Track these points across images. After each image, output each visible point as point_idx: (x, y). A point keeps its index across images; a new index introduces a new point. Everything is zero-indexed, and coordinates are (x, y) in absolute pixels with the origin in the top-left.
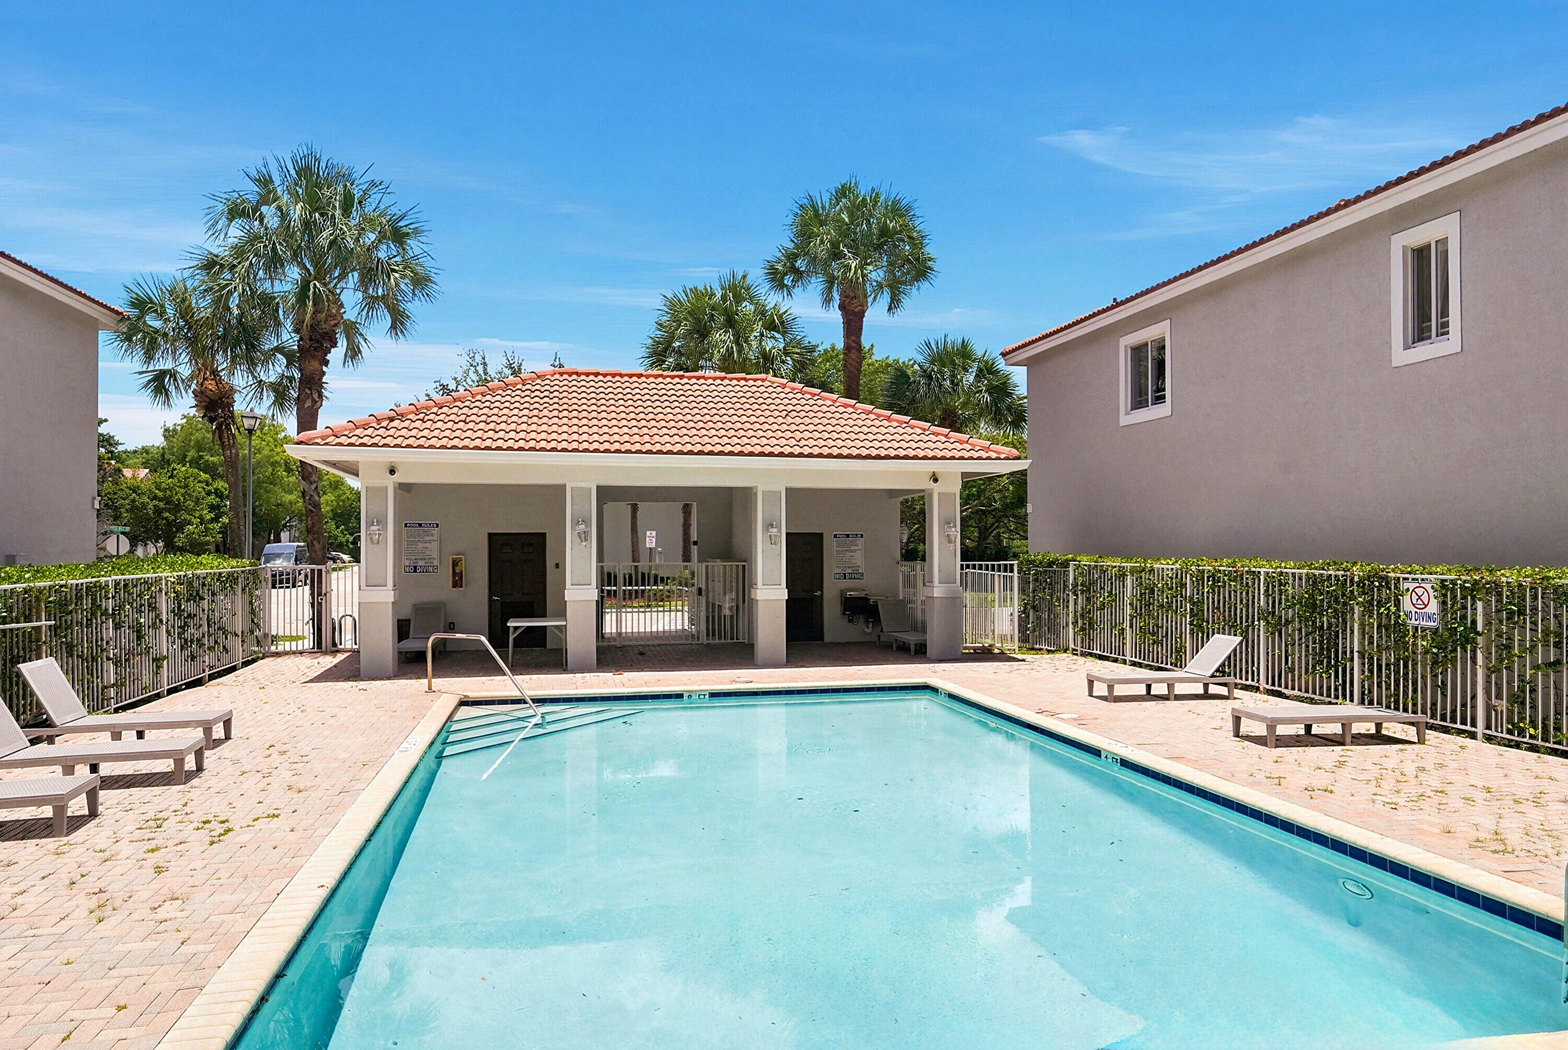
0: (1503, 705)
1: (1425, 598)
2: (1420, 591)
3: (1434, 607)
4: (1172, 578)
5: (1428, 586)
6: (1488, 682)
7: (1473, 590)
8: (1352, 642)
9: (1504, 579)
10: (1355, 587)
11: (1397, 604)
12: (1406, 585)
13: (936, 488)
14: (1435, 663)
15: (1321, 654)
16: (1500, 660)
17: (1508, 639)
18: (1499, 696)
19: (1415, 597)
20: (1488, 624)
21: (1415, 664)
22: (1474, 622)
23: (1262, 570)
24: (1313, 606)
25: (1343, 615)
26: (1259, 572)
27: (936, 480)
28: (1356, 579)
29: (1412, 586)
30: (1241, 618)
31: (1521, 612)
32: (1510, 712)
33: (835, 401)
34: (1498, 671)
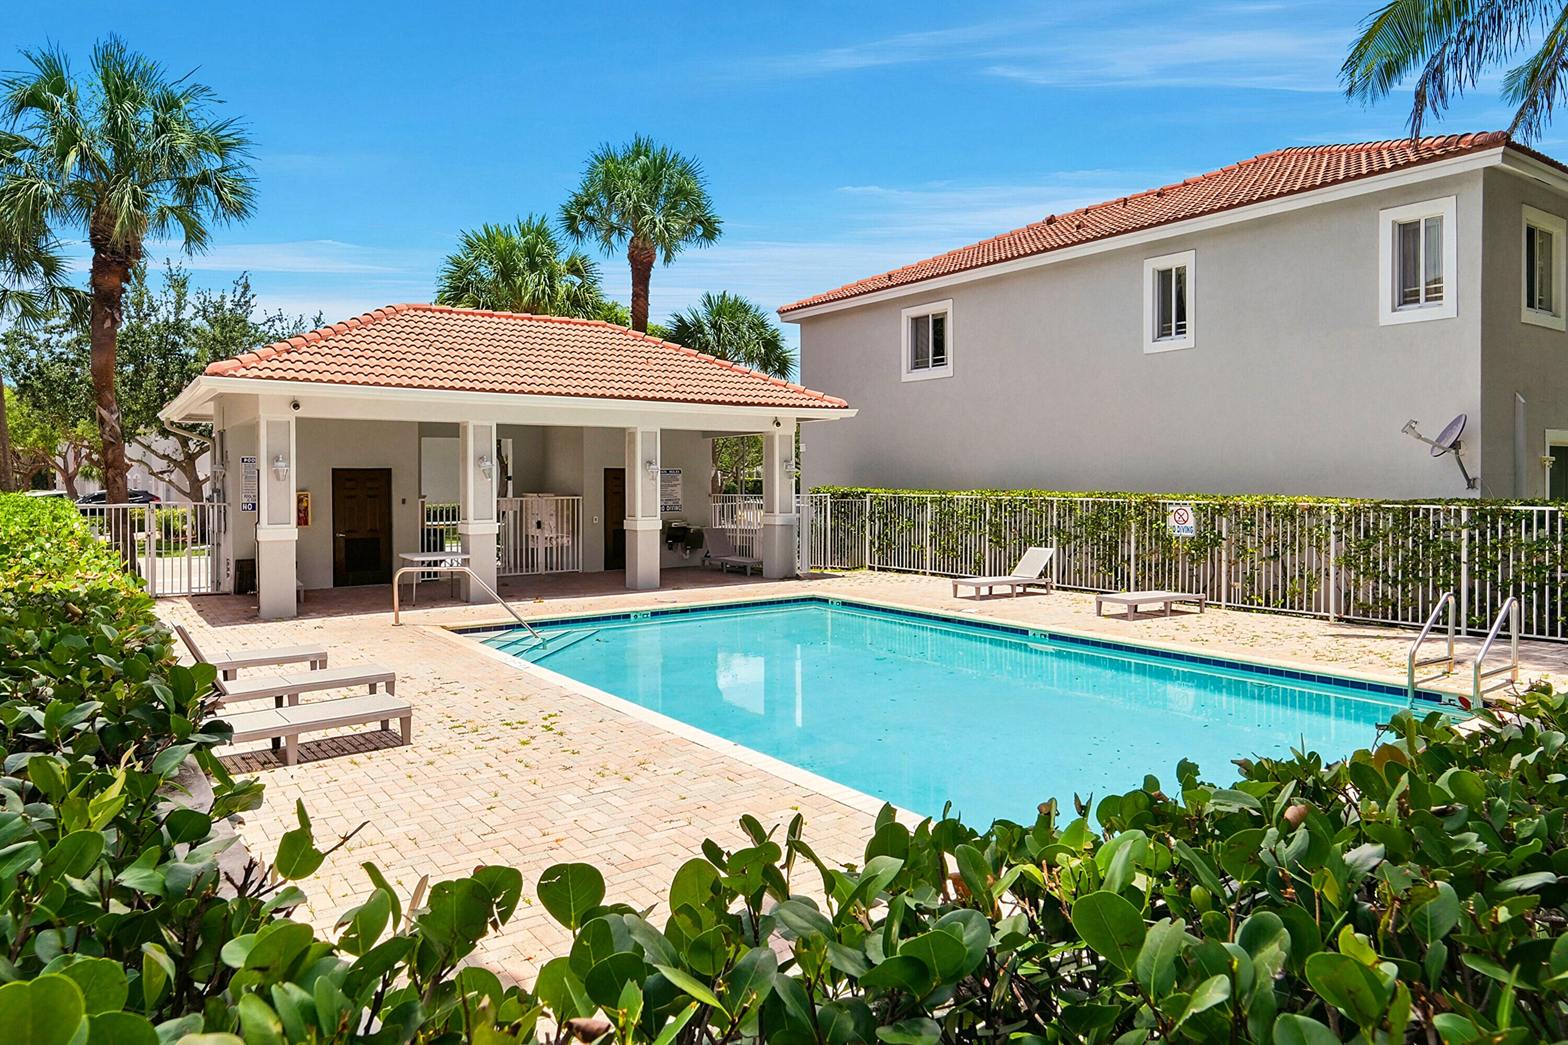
0: (1239, 586)
1: (1185, 517)
2: (1181, 512)
3: (1191, 523)
4: (971, 506)
5: (1188, 509)
6: (1229, 572)
7: (1221, 510)
8: (1129, 550)
9: (1241, 503)
10: (1133, 509)
11: (1164, 521)
12: (1171, 508)
13: (778, 432)
14: (1193, 561)
15: (1104, 558)
16: (1238, 556)
17: (1244, 542)
18: (1237, 580)
19: (1177, 516)
20: (1230, 531)
21: (1177, 562)
22: (1220, 532)
23: (1055, 499)
24: (1097, 523)
25: (1124, 531)
26: (1052, 501)
27: (778, 424)
28: (1133, 504)
29: (1175, 508)
30: (1036, 534)
31: (1253, 524)
32: (1244, 589)
33: (678, 350)
34: (1236, 563)
